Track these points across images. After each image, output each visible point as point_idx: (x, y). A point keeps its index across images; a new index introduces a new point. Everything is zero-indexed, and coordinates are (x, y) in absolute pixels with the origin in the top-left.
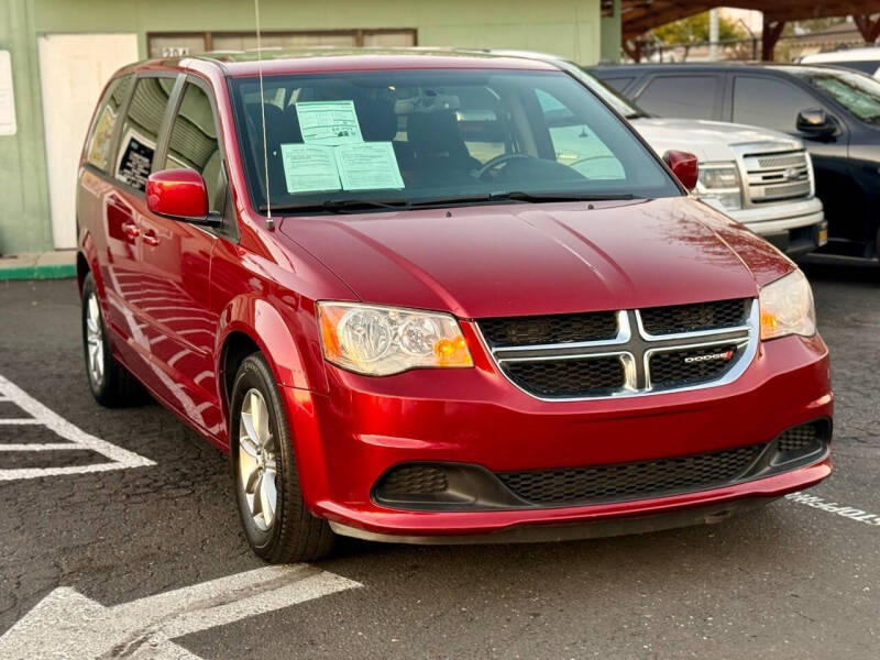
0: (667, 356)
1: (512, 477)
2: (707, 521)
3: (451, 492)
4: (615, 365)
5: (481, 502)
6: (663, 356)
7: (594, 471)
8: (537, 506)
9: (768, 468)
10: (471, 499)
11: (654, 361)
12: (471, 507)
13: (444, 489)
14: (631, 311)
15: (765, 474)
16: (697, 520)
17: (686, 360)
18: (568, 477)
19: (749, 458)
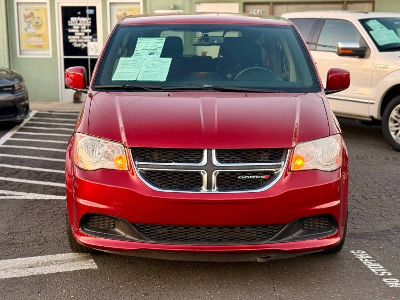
0: (228, 175)
1: (141, 226)
2: (258, 261)
3: (117, 230)
4: (199, 176)
5: (128, 237)
6: (226, 174)
7: (182, 228)
8: (152, 242)
9: (291, 238)
10: (124, 234)
11: (221, 176)
12: (123, 238)
13: (114, 228)
14: (210, 151)
15: (288, 240)
16: (252, 259)
17: (239, 178)
18: (168, 229)
19: (276, 231)
